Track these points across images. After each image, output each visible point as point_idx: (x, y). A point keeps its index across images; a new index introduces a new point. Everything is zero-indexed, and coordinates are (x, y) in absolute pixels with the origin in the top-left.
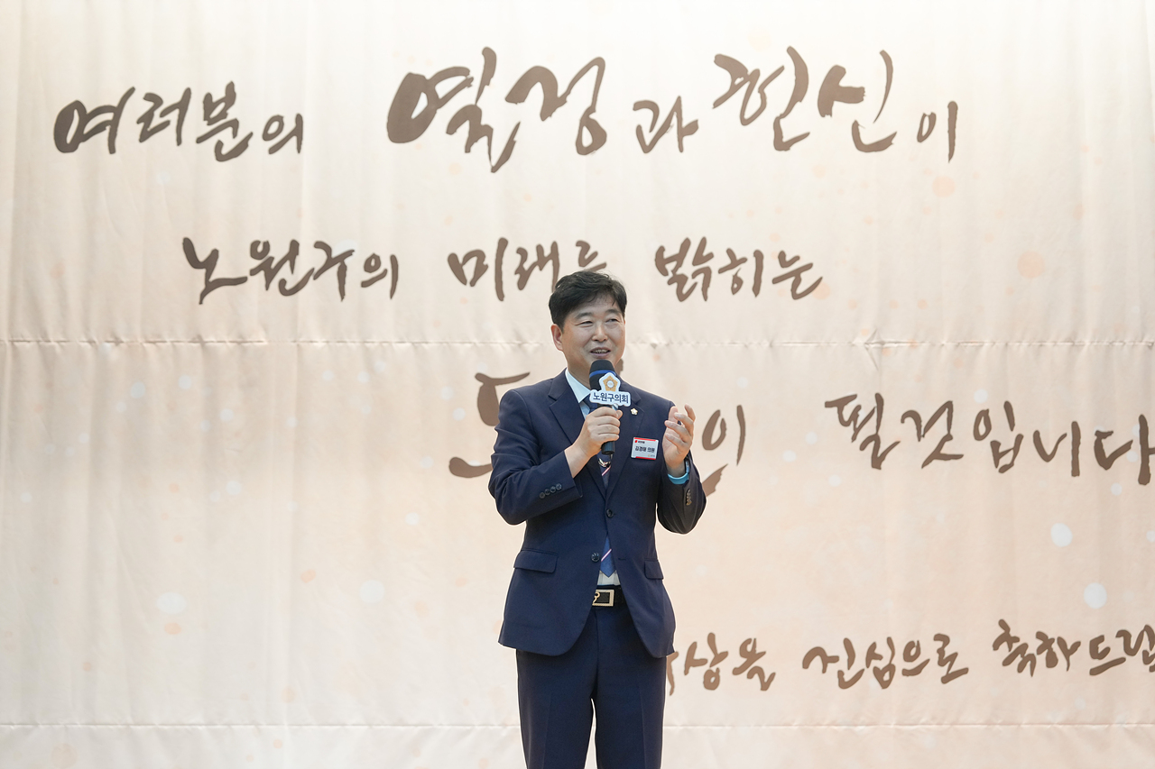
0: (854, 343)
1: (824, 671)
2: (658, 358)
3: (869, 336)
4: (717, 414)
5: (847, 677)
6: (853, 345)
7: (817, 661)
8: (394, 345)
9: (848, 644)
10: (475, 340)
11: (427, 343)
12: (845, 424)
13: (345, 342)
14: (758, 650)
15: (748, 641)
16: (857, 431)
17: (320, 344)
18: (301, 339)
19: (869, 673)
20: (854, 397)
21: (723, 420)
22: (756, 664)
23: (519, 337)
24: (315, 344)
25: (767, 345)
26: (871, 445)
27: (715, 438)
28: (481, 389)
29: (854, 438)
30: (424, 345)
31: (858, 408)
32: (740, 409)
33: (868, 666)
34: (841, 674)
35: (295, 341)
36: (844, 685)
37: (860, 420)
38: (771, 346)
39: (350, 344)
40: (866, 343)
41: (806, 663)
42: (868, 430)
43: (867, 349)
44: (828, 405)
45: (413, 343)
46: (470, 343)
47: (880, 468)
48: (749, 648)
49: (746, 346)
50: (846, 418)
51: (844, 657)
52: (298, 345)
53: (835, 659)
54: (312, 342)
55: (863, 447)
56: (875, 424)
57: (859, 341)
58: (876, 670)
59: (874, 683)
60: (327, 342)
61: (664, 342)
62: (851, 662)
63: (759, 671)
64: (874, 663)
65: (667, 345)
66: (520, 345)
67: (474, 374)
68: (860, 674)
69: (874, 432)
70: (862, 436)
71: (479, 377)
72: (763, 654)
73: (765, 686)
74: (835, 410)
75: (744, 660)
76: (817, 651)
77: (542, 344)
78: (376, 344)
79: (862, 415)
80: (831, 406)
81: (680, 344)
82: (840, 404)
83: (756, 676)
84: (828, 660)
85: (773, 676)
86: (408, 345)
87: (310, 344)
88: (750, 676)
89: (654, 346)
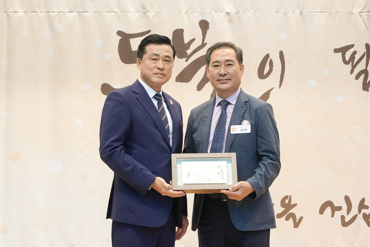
0: (352, 12)
1: (333, 216)
2: (230, 21)
3: (362, 7)
4: (267, 56)
5: (347, 219)
6: (352, 13)
7: (328, 210)
8: (66, 13)
9: (347, 199)
10: (117, 10)
11: (87, 12)
12: (346, 62)
13: (37, 12)
14: (292, 203)
15: (286, 197)
16: (354, 67)
17: (21, 14)
18: (9, 11)
19: (360, 217)
20: (352, 46)
21: (271, 60)
22: (291, 211)
23: (144, 8)
24: (18, 13)
25: (299, 13)
26: (363, 76)
27: (266, 71)
28: (120, 40)
29: (352, 72)
30: (86, 13)
31: (355, 53)
32: (281, 54)
33: (360, 212)
34: (343, 217)
35: (6, 12)
36: (345, 224)
37: (356, 60)
38: (301, 14)
39: (39, 13)
40: (360, 12)
41: (322, 211)
42: (361, 66)
43: (361, 16)
44: (336, 51)
45: (78, 13)
46: (114, 12)
47: (368, 91)
48: (287, 201)
49: (285, 14)
50: (347, 59)
51: (345, 207)
52: (7, 14)
53: (339, 208)
54: (16, 12)
55: (357, 77)
56: (365, 63)
57: (356, 11)
58: (364, 215)
59: (363, 223)
60: (26, 12)
61: (235, 11)
62: (349, 210)
63: (293, 216)
64: (364, 211)
65: (237, 13)
66: (144, 13)
67: (116, 32)
68: (355, 217)
69: (364, 68)
70: (357, 70)
71: (119, 33)
72: (295, 205)
73: (296, 225)
74: (340, 54)
75: (284, 209)
76: (328, 204)
77: (158, 12)
78: (55, 13)
79: (357, 57)
80: (338, 52)
81: (245, 12)
82: (343, 50)
83: (291, 219)
84: (335, 209)
85: (301, 218)
86: (75, 13)
87: (15, 13)
88: (287, 219)
89: (228, 14)
